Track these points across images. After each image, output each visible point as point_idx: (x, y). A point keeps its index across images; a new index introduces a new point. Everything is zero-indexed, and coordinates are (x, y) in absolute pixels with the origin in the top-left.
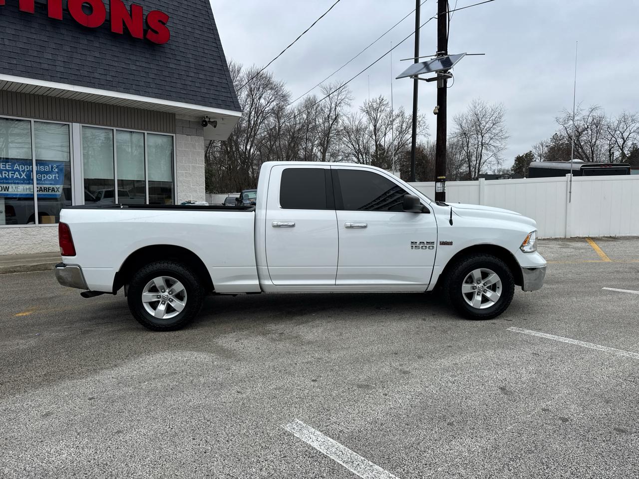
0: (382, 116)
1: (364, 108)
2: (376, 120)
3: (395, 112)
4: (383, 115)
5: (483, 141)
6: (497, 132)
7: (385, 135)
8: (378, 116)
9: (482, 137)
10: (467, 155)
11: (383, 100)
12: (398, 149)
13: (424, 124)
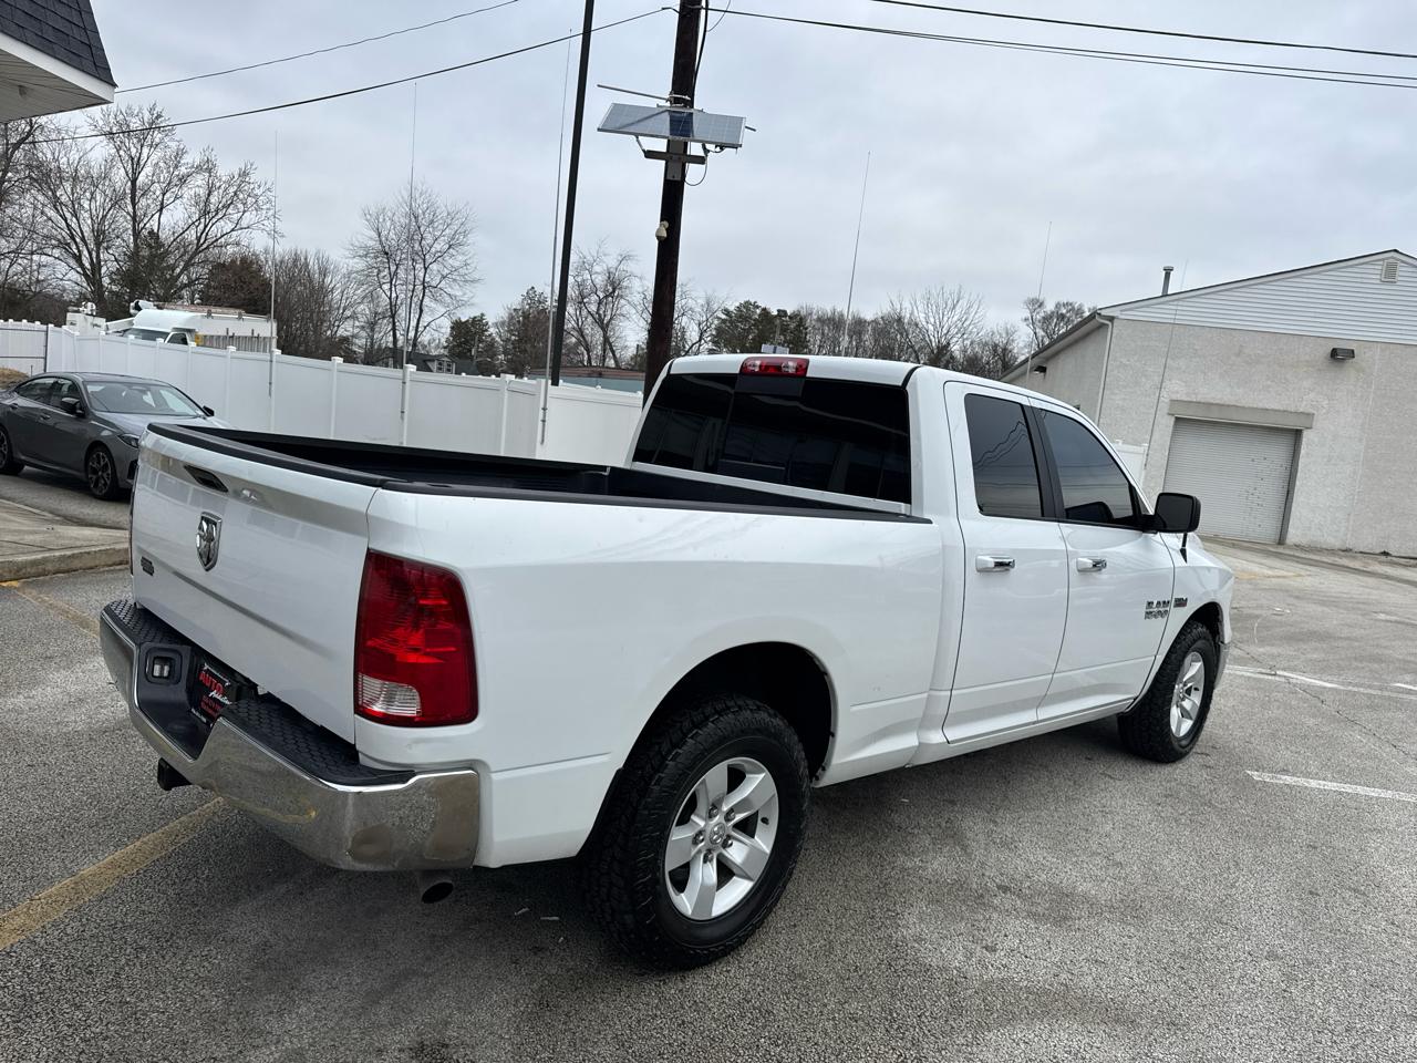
0: (152, 159)
1: (101, 123)
2: (136, 165)
3: (192, 158)
4: (156, 155)
5: (427, 279)
6: (457, 264)
7: (161, 210)
8: (144, 155)
9: (426, 269)
10: (391, 302)
11: (159, 116)
12: (197, 252)
13: (268, 206)
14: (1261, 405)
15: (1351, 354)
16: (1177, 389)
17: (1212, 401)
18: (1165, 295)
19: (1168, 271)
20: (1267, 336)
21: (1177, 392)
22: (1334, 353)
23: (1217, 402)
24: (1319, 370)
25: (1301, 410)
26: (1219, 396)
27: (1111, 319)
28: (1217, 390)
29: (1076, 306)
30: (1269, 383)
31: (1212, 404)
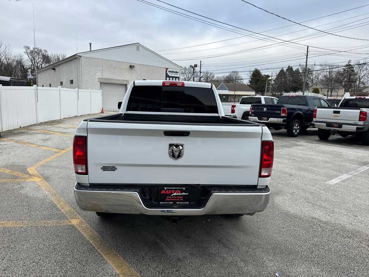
14: (118, 79)
15: (134, 67)
16: (99, 75)
17: (107, 78)
18: (91, 51)
19: (90, 44)
20: (116, 62)
21: (100, 76)
22: (131, 66)
23: (109, 78)
24: (128, 70)
25: (126, 80)
26: (109, 77)
27: (80, 56)
28: (108, 76)
29: (40, 49)
30: (119, 73)
31: (108, 79)
